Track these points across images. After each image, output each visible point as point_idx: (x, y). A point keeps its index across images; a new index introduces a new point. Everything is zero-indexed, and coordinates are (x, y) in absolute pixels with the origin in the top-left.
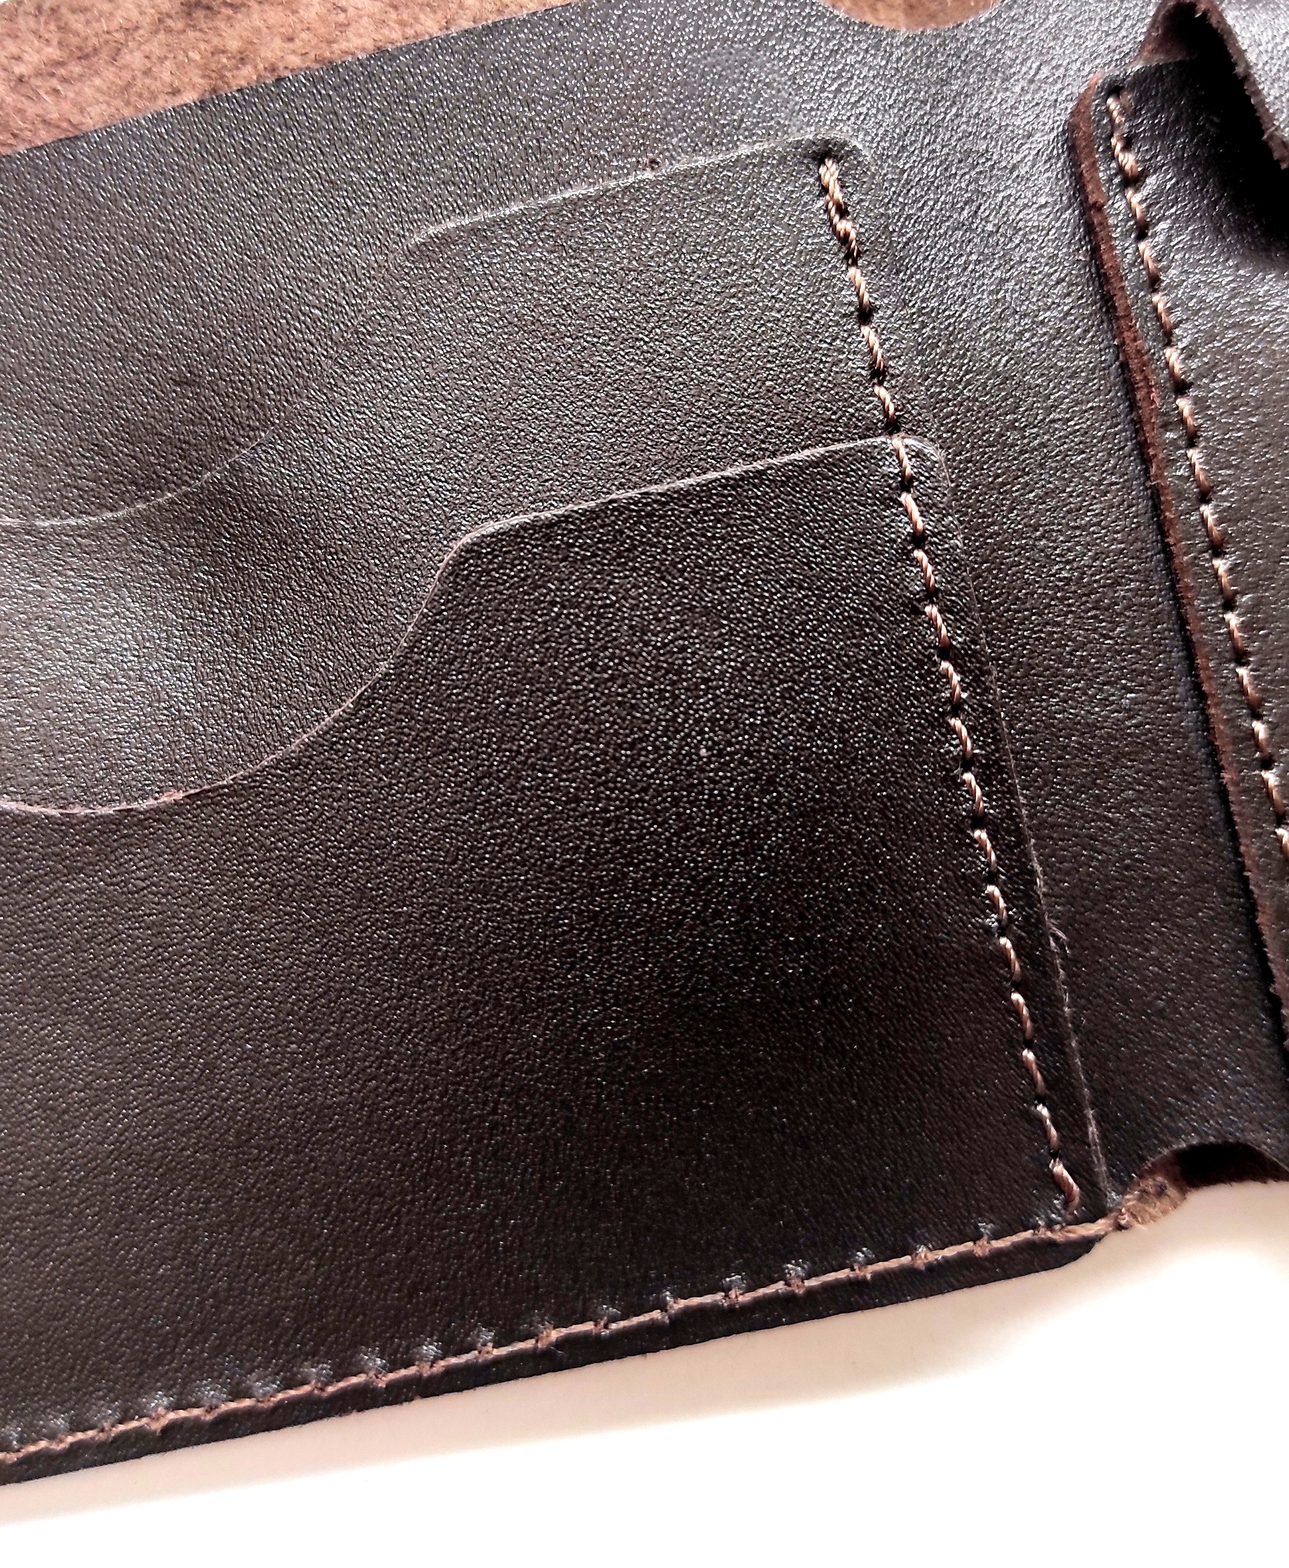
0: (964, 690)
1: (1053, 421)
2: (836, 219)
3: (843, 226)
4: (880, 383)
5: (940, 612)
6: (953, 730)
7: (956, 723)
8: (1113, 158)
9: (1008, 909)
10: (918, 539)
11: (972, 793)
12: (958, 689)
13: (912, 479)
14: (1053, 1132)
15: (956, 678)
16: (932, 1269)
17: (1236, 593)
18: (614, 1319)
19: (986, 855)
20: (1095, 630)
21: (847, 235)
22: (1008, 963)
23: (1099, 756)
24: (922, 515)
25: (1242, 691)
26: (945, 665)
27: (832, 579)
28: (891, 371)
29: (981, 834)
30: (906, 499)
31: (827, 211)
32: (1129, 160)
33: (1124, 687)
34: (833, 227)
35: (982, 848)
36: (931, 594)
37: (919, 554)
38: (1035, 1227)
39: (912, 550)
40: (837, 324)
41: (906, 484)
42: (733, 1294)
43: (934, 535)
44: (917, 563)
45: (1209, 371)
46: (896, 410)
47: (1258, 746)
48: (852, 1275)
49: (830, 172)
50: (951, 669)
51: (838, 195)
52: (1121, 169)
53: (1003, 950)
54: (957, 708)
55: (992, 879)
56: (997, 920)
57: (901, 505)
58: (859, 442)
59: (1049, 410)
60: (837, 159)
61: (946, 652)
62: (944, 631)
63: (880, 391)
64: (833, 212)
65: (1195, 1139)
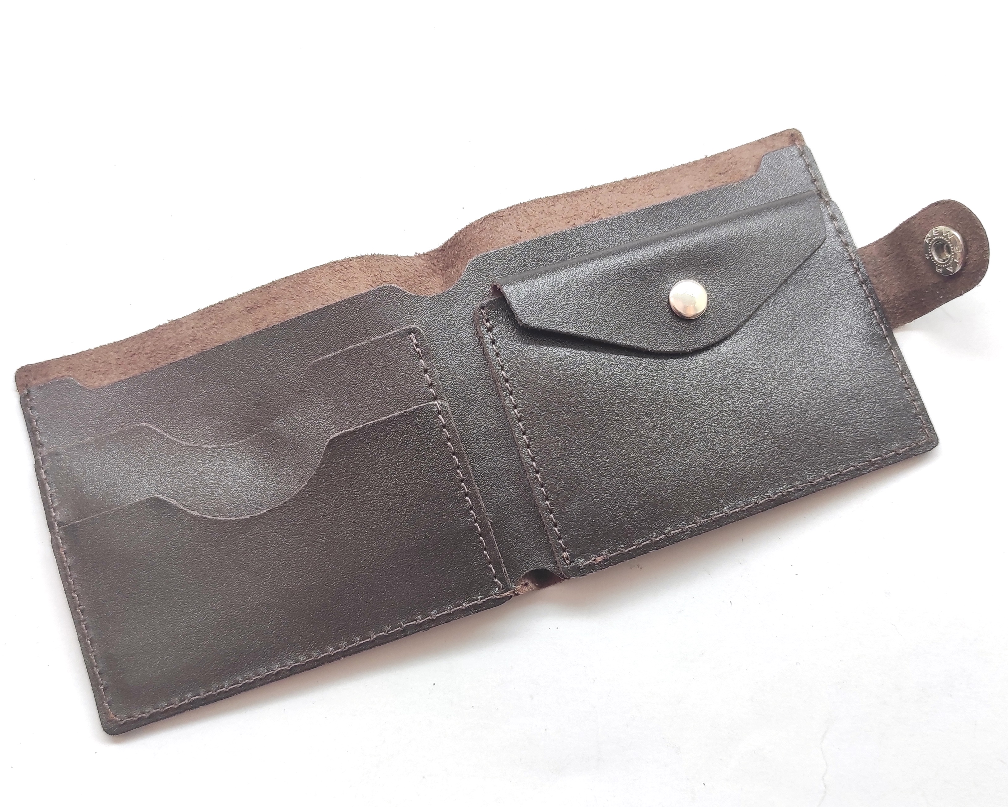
0: (459, 462)
1: (477, 391)
2: (416, 348)
3: (418, 349)
4: (431, 388)
5: (451, 444)
6: (457, 473)
7: (458, 471)
8: (484, 324)
9: (476, 516)
10: (444, 426)
11: (464, 488)
12: (458, 462)
13: (441, 411)
14: (494, 571)
15: (457, 460)
16: (467, 609)
17: (525, 430)
18: (389, 631)
19: (470, 503)
20: (493, 443)
21: (419, 352)
22: (478, 529)
23: (497, 475)
24: (444, 420)
25: (529, 455)
26: (454, 457)
27: (424, 438)
28: (434, 384)
29: (467, 498)
30: (440, 416)
31: (413, 346)
32: (488, 325)
33: (502, 457)
34: (415, 350)
35: (468, 501)
36: (449, 440)
37: (444, 430)
38: (492, 595)
39: (443, 429)
40: (419, 374)
41: (440, 413)
42: (418, 621)
43: (448, 425)
44: (444, 432)
45: (513, 375)
46: (436, 394)
47: (534, 468)
48: (447, 612)
49: (413, 336)
50: (455, 458)
51: (415, 341)
52: (486, 327)
53: (476, 527)
54: (458, 468)
55: (471, 509)
56: (474, 519)
57: (439, 418)
58: (427, 403)
59: (476, 389)
60: (414, 333)
61: (454, 454)
62: (453, 448)
63: (431, 390)
64: (415, 346)
65: (532, 569)
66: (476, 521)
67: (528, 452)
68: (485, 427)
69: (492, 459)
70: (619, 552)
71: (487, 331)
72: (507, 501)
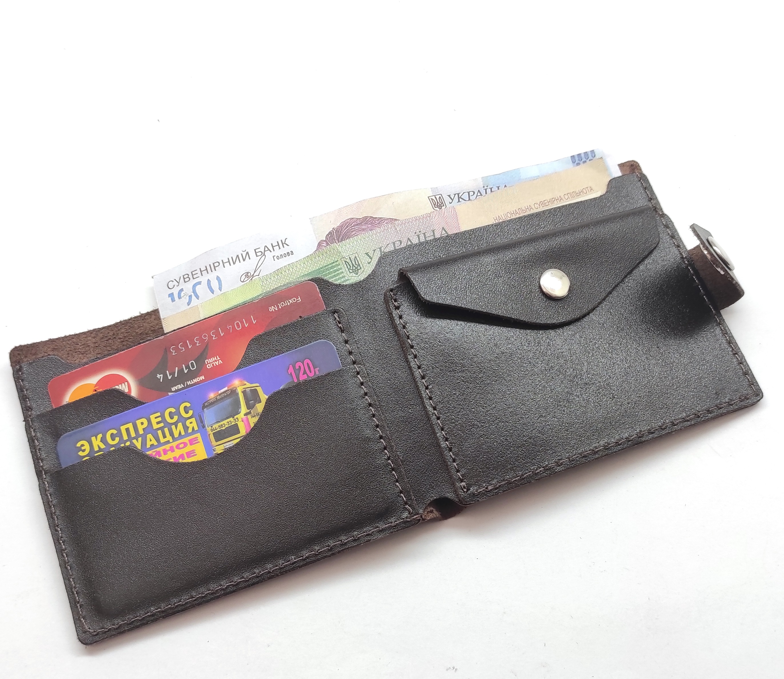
1: (388, 357)
2: (338, 324)
3: (340, 325)
4: (351, 354)
5: (368, 397)
7: (374, 419)
8: (393, 304)
9: (389, 454)
10: (362, 384)
11: (378, 432)
12: (373, 412)
13: (359, 372)
14: (405, 499)
15: (373, 410)
17: (428, 386)
18: (319, 550)
19: (384, 444)
21: (341, 327)
22: (391, 465)
23: (405, 422)
24: (362, 379)
25: (431, 405)
26: (370, 407)
27: (346, 393)
28: (353, 352)
29: (381, 440)
30: (359, 376)
31: (336, 323)
32: (396, 304)
33: (409, 408)
34: (338, 326)
35: (382, 443)
36: (366, 394)
38: (403, 519)
39: (361, 386)
40: (341, 344)
42: (343, 541)
43: (365, 382)
44: (362, 388)
45: (417, 343)
46: (354, 359)
48: (367, 533)
49: (336, 315)
50: (372, 408)
51: (338, 319)
52: (395, 306)
53: (389, 463)
54: (374, 416)
55: (385, 449)
56: (387, 457)
58: (348, 366)
59: (387, 355)
60: (337, 312)
61: (370, 405)
62: (369, 401)
63: (351, 356)
64: (338, 322)
65: (435, 498)
66: (389, 458)
67: (430, 403)
68: (394, 384)
69: (401, 410)
70: (507, 481)
71: (396, 309)
72: (414, 443)
